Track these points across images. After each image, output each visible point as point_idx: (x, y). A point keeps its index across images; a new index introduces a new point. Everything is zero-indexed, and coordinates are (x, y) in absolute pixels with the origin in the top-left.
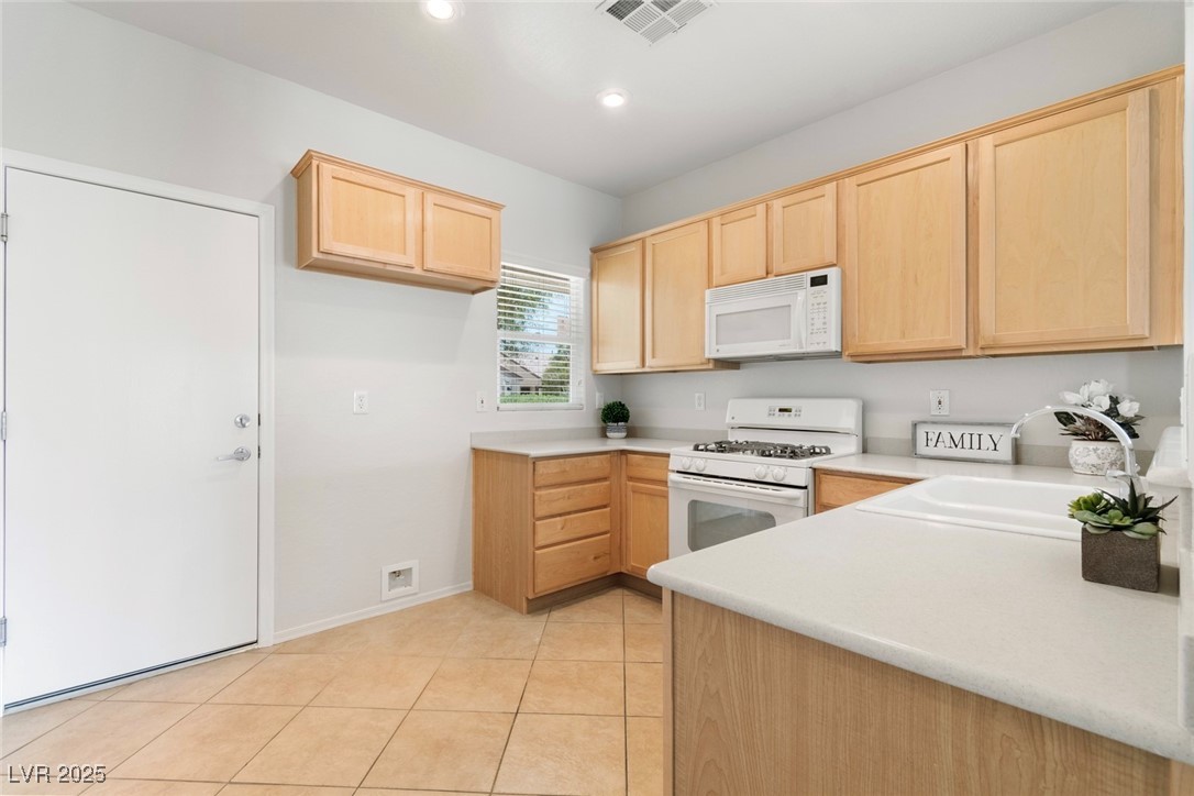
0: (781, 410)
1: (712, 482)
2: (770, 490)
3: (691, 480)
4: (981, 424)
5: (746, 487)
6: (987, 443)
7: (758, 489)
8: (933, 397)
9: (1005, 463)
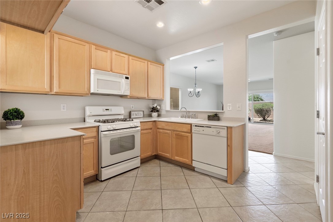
0: (106, 110)
1: (118, 131)
2: (134, 129)
3: (112, 132)
4: (139, 111)
5: (128, 130)
6: (140, 114)
7: (131, 129)
8: (132, 106)
9: (142, 118)
